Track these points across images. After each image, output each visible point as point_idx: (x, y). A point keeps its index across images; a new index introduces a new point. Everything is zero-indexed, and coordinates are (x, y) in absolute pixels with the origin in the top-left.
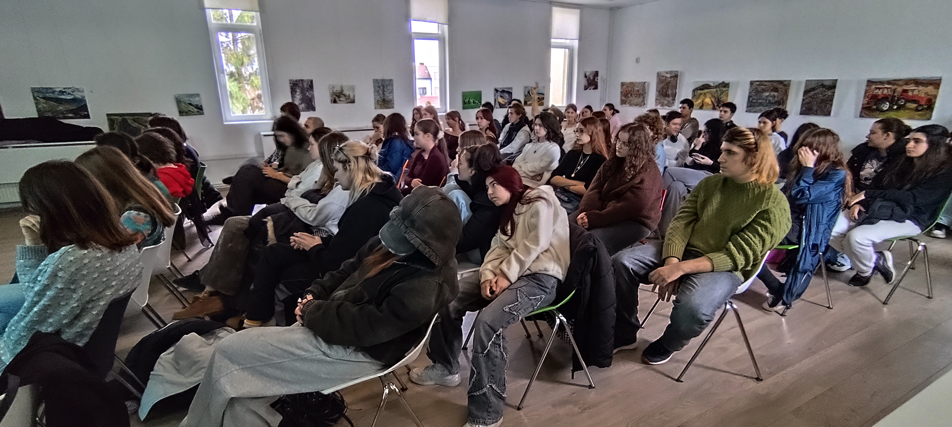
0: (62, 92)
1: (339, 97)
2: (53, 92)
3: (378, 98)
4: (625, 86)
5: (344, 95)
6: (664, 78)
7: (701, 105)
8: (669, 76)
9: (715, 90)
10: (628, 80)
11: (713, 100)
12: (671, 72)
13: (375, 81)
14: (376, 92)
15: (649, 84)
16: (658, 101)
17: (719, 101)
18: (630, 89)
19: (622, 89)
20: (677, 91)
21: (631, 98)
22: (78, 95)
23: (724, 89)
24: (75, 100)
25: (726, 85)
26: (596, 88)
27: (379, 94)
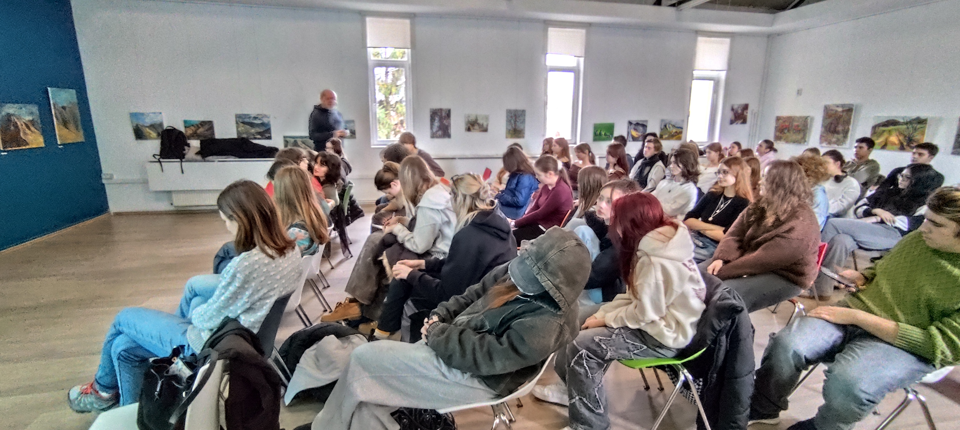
0: (255, 118)
1: (473, 125)
2: (250, 118)
3: (510, 128)
4: (781, 121)
5: (478, 124)
6: (833, 112)
7: (883, 144)
8: (840, 109)
9: (905, 127)
10: (785, 112)
11: (901, 138)
12: (843, 106)
13: (509, 112)
14: (509, 121)
15: (812, 119)
16: (823, 138)
17: (910, 140)
18: (787, 124)
19: (777, 124)
20: (851, 127)
21: (788, 134)
22: (265, 120)
23: (919, 126)
24: (263, 124)
25: (921, 121)
26: (744, 122)
27: (511, 124)
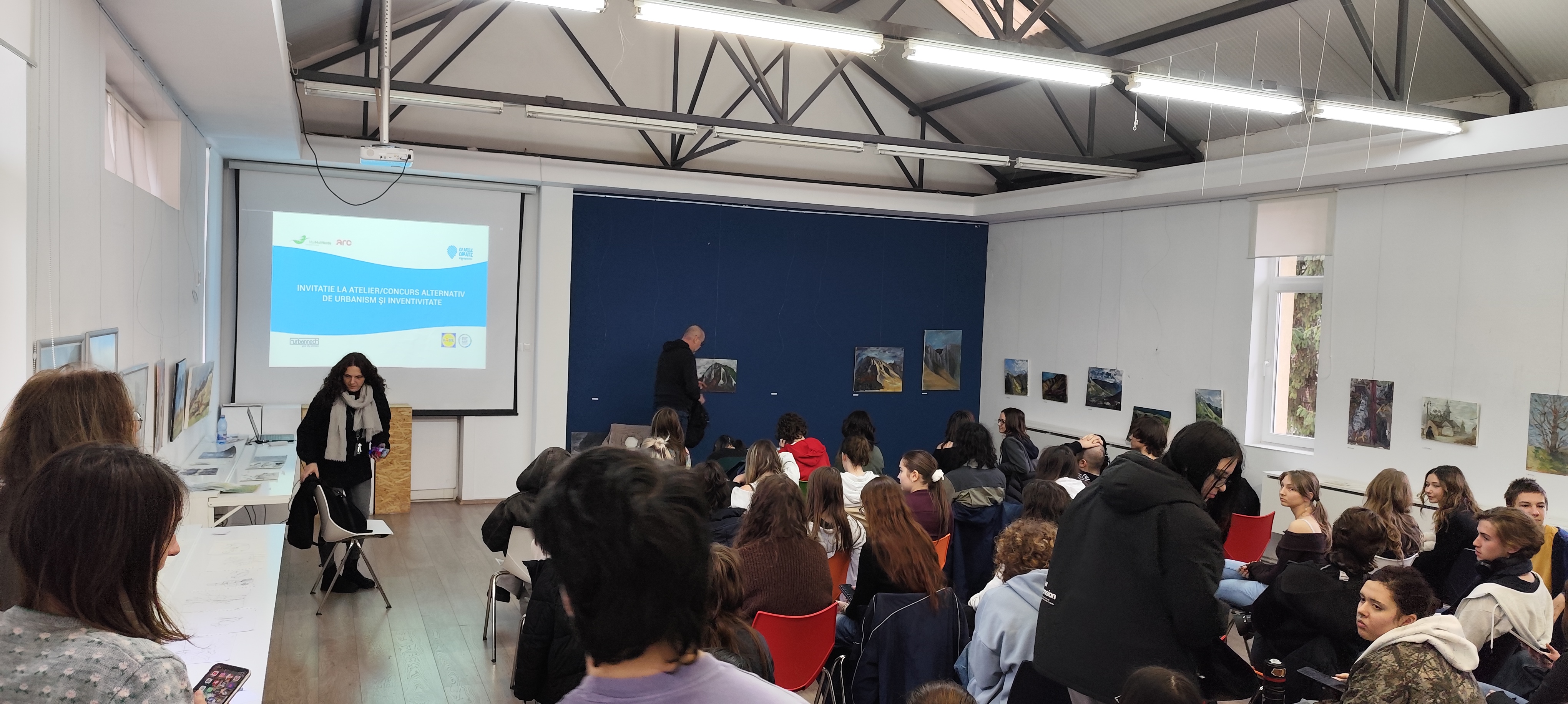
0: (1108, 374)
1: (1439, 426)
2: (1103, 373)
3: (1539, 441)
5: (1451, 422)
13: (1537, 398)
14: (1535, 425)
22: (1118, 379)
24: (1114, 385)
27: (1542, 433)
